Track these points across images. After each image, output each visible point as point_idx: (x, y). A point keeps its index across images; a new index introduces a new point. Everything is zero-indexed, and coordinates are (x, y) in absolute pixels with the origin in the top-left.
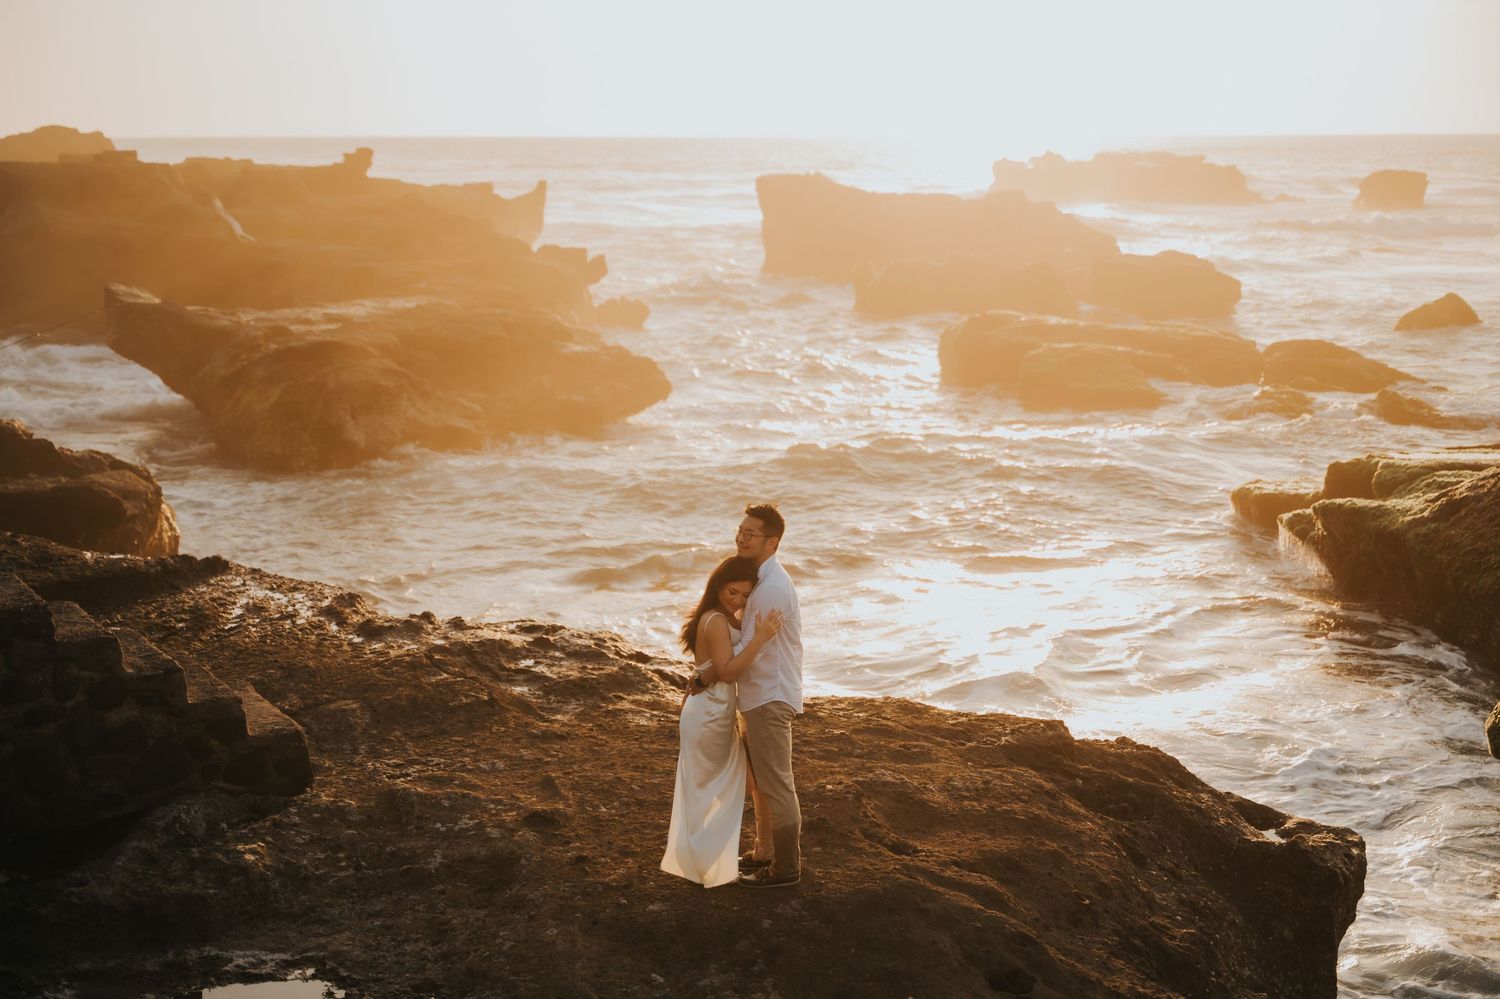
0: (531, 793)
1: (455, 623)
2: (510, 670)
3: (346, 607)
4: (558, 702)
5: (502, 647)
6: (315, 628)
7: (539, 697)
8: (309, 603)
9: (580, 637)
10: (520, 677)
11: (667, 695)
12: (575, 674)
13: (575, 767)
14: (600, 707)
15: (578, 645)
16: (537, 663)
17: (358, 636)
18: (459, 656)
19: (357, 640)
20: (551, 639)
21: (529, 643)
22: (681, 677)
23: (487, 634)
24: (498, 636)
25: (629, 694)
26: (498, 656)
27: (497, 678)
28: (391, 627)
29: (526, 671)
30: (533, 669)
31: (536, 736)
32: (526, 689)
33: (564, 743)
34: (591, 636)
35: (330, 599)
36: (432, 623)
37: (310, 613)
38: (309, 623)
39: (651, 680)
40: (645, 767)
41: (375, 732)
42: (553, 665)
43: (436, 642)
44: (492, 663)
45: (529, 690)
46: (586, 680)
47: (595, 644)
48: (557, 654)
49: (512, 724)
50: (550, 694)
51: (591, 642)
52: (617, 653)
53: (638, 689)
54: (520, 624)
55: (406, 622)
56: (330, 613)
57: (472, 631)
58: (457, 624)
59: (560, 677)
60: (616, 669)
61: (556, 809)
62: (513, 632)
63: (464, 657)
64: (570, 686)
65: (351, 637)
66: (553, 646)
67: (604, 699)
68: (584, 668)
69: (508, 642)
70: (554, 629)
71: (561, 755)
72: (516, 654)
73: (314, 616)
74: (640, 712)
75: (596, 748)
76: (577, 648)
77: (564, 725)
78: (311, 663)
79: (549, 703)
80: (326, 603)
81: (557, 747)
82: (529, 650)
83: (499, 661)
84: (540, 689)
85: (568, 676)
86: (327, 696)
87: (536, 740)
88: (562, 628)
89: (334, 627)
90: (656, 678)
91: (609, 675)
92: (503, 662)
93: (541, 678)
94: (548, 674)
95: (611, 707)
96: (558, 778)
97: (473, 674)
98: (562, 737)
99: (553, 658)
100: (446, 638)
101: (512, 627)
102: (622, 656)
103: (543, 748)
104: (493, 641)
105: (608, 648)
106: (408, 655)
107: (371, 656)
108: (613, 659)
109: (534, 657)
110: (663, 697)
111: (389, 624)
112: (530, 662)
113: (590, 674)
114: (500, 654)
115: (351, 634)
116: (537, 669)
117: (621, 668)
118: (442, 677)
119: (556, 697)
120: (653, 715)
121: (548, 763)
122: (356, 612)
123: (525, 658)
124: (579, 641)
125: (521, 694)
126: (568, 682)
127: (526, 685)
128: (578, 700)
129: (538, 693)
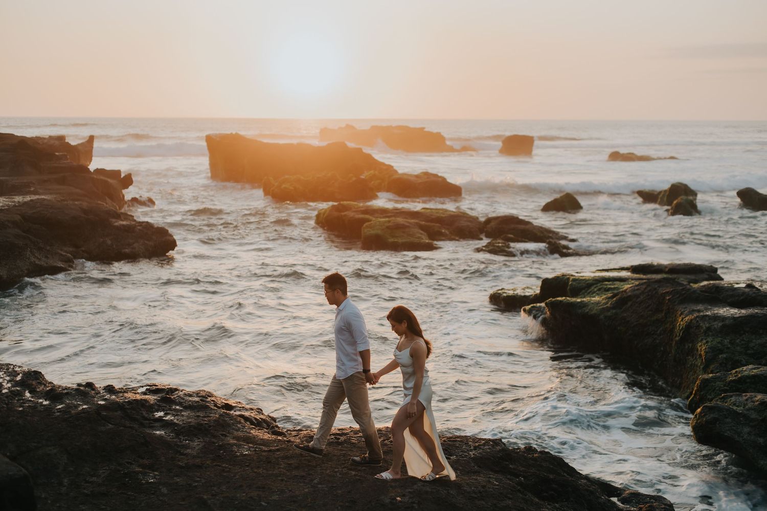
1: (109, 389)
2: (149, 420)
3: (33, 380)
4: (186, 440)
5: (143, 403)
6: (16, 395)
7: (173, 437)
8: (8, 378)
9: (190, 396)
10: (157, 424)
11: (252, 431)
12: (192, 421)
13: (216, 490)
14: (214, 443)
15: (190, 401)
16: (166, 414)
17: (46, 400)
18: (116, 411)
19: (45, 403)
20: (172, 397)
21: (158, 401)
22: (256, 419)
23: (130, 396)
24: (139, 397)
25: (229, 433)
26: (141, 410)
27: (142, 425)
28: (67, 393)
29: (160, 419)
30: (164, 418)
31: (181, 467)
32: (163, 432)
33: (202, 471)
34: (197, 394)
35: (21, 375)
36: (93, 389)
37: (9, 385)
38: (11, 392)
39: (240, 423)
40: (264, 488)
41: (72, 469)
42: (177, 415)
43: (100, 402)
44: (137, 415)
45: (166, 433)
46: (202, 425)
47: (201, 400)
48: (178, 407)
49: (163, 459)
50: (180, 435)
51: (197, 399)
52: (216, 405)
53: (233, 429)
54: (148, 387)
55: (76, 390)
56: (24, 384)
57: (121, 395)
58: (110, 389)
59: (184, 423)
60: (217, 416)
62: (144, 393)
63: (119, 412)
64: (191, 429)
65: (41, 401)
66: (173, 402)
67: (214, 437)
68: (198, 416)
69: (145, 400)
70: (172, 391)
71: (203, 481)
72: (152, 408)
73: (12, 387)
74: (241, 445)
75: (224, 474)
76: (190, 403)
77: (194, 457)
78: (20, 422)
80: (19, 378)
81: (198, 474)
82: (159, 406)
83: (142, 414)
84: (172, 432)
85: (190, 422)
86: (35, 444)
87: (183, 470)
88: (176, 390)
89: (28, 394)
90: (242, 421)
91: (215, 421)
92: (144, 413)
93: (171, 424)
94: (176, 421)
97: (128, 424)
98: (198, 467)
99: (175, 410)
100: (105, 400)
101: (144, 389)
102: (219, 408)
103: (189, 476)
104: (136, 400)
105: (208, 402)
106: (84, 413)
107: (59, 414)
108: (214, 410)
109: (163, 410)
110: (250, 433)
111: (66, 391)
112: (161, 414)
113: (203, 420)
114: (142, 409)
115: (40, 398)
116: (167, 418)
117: (221, 415)
118: (109, 427)
119: (184, 437)
120: (250, 447)
121: (196, 487)
122: (40, 383)
123: (157, 411)
124: (190, 399)
125: (160, 436)
126: (190, 426)
127: (163, 430)
128: (199, 439)
129: (171, 435)
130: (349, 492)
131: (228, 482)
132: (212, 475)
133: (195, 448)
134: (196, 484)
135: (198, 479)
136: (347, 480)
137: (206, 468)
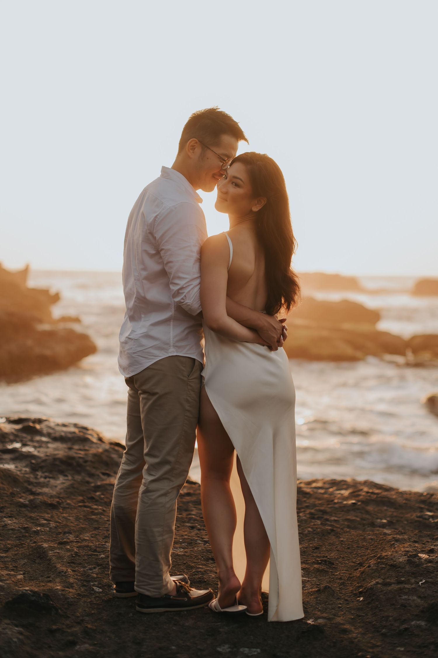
0: (15, 569)
4: (45, 478)
7: (26, 473)
9: (65, 426)
12: (61, 454)
13: (71, 537)
15: (63, 432)
16: (24, 445)
20: (38, 427)
21: (17, 430)
29: (14, 450)
30: (20, 449)
33: (55, 512)
34: (75, 425)
42: (40, 447)
45: (16, 467)
46: (73, 458)
48: (43, 439)
50: (37, 470)
51: (75, 430)
52: (99, 439)
59: (47, 456)
60: (101, 451)
61: (51, 590)
64: (57, 463)
66: (39, 433)
68: (70, 449)
71: (52, 524)
75: (93, 517)
77: (52, 497)
79: (36, 478)
81: (47, 516)
82: (17, 436)
87: (23, 509)
91: (95, 455)
93: (29, 456)
94: (36, 453)
95: (99, 483)
96: (52, 549)
98: (53, 507)
99: (40, 442)
102: (104, 442)
103: (31, 517)
108: (96, 443)
109: (21, 441)
112: (17, 445)
113: (76, 453)
116: (25, 449)
117: (105, 450)
119: (43, 472)
121: (37, 533)
123: (13, 442)
124: (64, 429)
125: (8, 470)
126: (55, 459)
127: (14, 464)
128: (66, 476)
129: (24, 469)
130: (317, 548)
131: (96, 529)
132: (71, 518)
133: (56, 487)
134: (39, 528)
135: (45, 522)
136: (310, 529)
137: (64, 508)
